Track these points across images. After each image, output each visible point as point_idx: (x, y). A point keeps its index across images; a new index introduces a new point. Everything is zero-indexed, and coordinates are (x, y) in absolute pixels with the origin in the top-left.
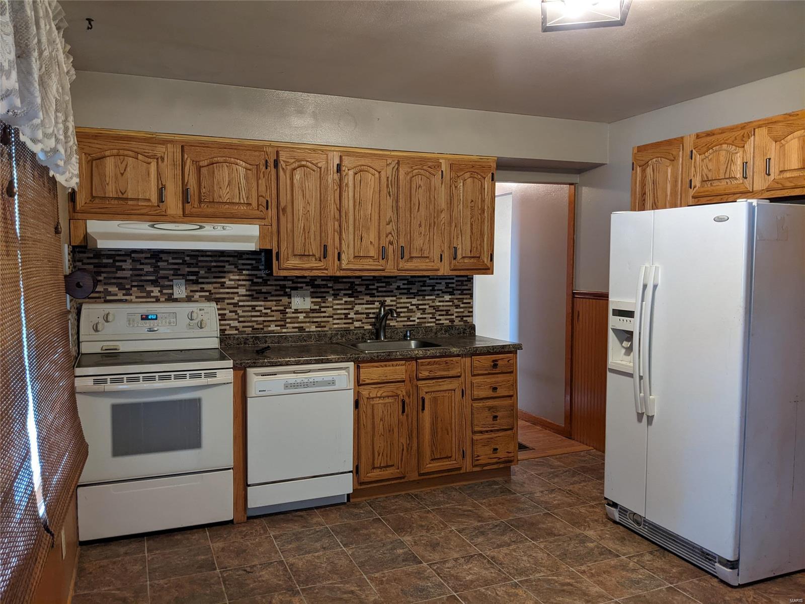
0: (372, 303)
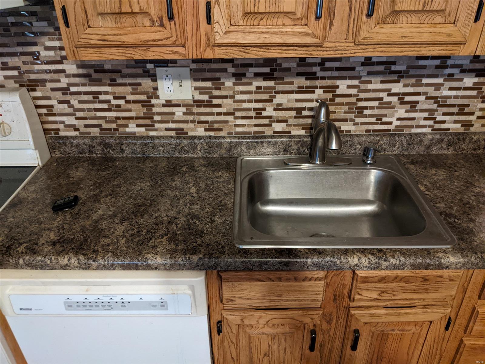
0: (311, 90)
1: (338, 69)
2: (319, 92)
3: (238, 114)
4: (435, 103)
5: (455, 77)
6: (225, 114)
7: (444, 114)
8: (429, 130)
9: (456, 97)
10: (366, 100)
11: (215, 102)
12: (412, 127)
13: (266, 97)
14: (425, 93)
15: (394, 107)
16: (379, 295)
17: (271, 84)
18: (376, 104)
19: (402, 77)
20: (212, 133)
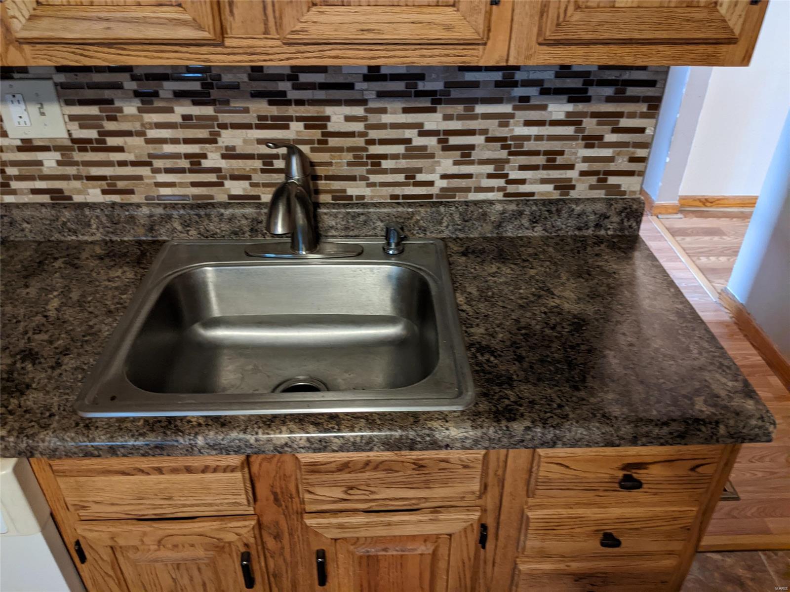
1: (323, 86)
2: (297, 127)
3: (158, 164)
4: (504, 147)
5: (533, 102)
6: (134, 164)
7: (522, 168)
8: (499, 196)
9: (539, 138)
10: (383, 142)
11: (111, 141)
12: (467, 190)
13: (203, 134)
14: (484, 132)
15: (432, 156)
16: (346, 492)
17: (208, 110)
18: (400, 149)
19: (439, 102)
20: (116, 198)
